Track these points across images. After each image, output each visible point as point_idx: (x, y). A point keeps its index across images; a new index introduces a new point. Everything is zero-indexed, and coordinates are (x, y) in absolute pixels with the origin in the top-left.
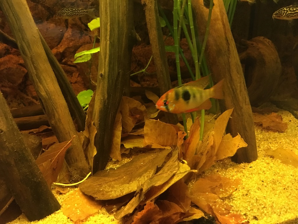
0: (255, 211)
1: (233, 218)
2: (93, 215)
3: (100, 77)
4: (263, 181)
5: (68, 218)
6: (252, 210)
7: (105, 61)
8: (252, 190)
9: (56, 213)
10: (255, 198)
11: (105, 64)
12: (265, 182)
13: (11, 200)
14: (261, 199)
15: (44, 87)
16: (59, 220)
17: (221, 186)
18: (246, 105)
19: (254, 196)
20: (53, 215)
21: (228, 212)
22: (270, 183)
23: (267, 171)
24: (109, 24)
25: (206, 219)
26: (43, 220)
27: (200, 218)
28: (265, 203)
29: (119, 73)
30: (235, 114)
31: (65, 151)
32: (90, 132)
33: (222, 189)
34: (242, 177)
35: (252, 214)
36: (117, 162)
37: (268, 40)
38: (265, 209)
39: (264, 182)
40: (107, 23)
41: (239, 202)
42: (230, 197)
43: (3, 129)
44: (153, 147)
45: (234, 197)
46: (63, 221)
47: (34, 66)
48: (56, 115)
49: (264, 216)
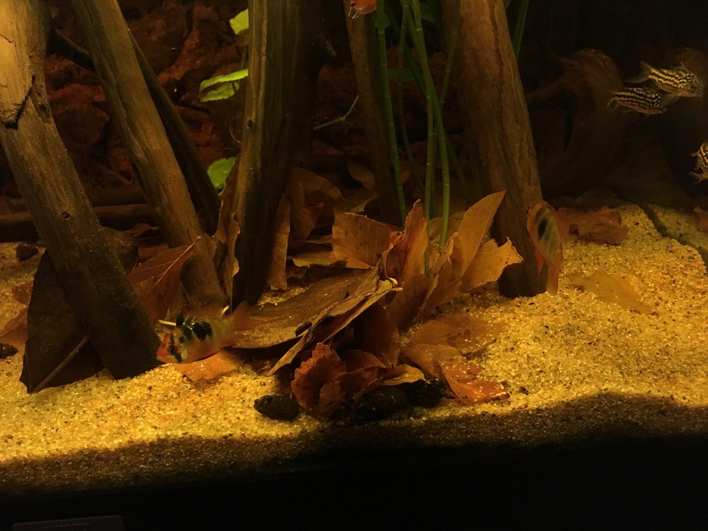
0: (524, 379)
1: (481, 387)
2: (228, 374)
3: (248, 128)
4: (547, 327)
5: (184, 376)
6: (520, 376)
7: (258, 96)
8: (523, 341)
9: (162, 367)
10: (525, 356)
11: (257, 102)
12: (552, 329)
13: (84, 341)
14: (538, 356)
15: (141, 143)
16: (167, 378)
17: (467, 334)
18: (529, 185)
19: (524, 351)
20: (157, 370)
21: (473, 376)
22: (562, 330)
23: (562, 311)
24: (265, 22)
25: (427, 383)
26: (139, 377)
27: (415, 382)
28: (543, 364)
30: (508, 202)
31: (181, 264)
32: (227, 234)
33: (469, 340)
34: (511, 319)
35: (518, 383)
36: (280, 292)
37: (604, 57)
38: (542, 374)
39: (550, 328)
40: (262, 21)
41: (497, 362)
42: (483, 354)
43: (69, 212)
44: (349, 266)
45: (490, 354)
46: (175, 380)
47: (123, 102)
48: (165, 196)
49: (540, 387)
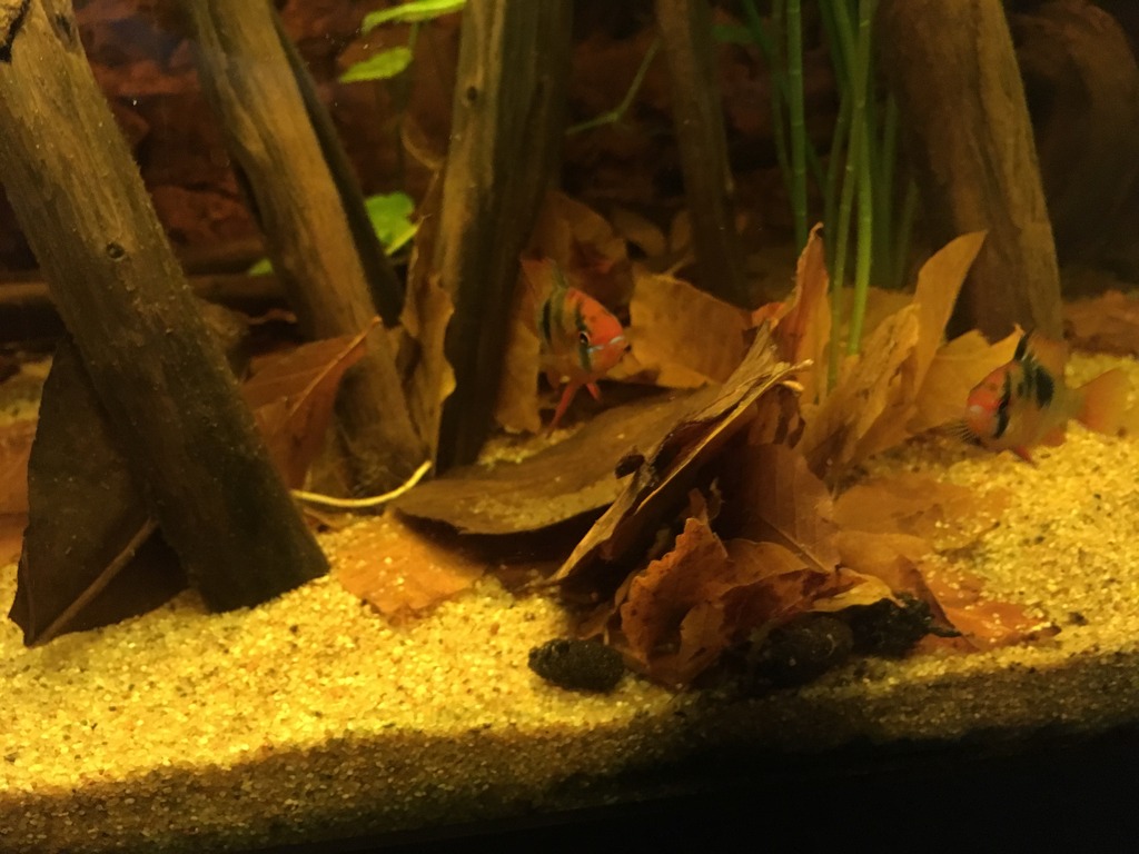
0: (1078, 597)
1: (996, 615)
2: (455, 597)
3: (466, 103)
4: (1098, 496)
5: (364, 603)
6: (1066, 591)
7: (489, 36)
8: (1063, 523)
9: (314, 585)
10: (1074, 551)
11: (487, 48)
12: (1107, 501)
13: (145, 531)
14: (1101, 550)
15: (258, 121)
16: (330, 606)
17: (937, 511)
18: (1033, 220)
19: (1068, 543)
20: (306, 590)
21: (973, 594)
22: (1124, 504)
25: (898, 608)
26: (267, 606)
27: (876, 604)
28: (1115, 565)
29: (540, 88)
30: (991, 254)
31: (340, 372)
33: (943, 522)
34: (1014, 485)
35: (1065, 606)
36: (524, 437)
38: (1114, 586)
41: (1010, 566)
42: (974, 552)
43: (122, 244)
44: (664, 381)
45: (990, 551)
46: (345, 612)
47: (220, 35)
49: (1112, 612)
